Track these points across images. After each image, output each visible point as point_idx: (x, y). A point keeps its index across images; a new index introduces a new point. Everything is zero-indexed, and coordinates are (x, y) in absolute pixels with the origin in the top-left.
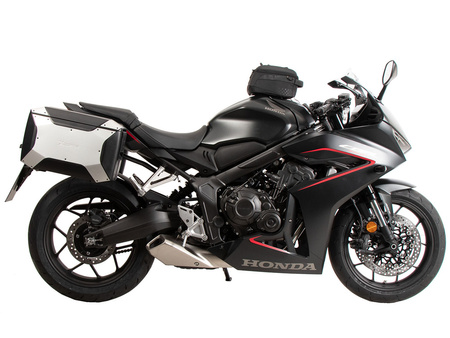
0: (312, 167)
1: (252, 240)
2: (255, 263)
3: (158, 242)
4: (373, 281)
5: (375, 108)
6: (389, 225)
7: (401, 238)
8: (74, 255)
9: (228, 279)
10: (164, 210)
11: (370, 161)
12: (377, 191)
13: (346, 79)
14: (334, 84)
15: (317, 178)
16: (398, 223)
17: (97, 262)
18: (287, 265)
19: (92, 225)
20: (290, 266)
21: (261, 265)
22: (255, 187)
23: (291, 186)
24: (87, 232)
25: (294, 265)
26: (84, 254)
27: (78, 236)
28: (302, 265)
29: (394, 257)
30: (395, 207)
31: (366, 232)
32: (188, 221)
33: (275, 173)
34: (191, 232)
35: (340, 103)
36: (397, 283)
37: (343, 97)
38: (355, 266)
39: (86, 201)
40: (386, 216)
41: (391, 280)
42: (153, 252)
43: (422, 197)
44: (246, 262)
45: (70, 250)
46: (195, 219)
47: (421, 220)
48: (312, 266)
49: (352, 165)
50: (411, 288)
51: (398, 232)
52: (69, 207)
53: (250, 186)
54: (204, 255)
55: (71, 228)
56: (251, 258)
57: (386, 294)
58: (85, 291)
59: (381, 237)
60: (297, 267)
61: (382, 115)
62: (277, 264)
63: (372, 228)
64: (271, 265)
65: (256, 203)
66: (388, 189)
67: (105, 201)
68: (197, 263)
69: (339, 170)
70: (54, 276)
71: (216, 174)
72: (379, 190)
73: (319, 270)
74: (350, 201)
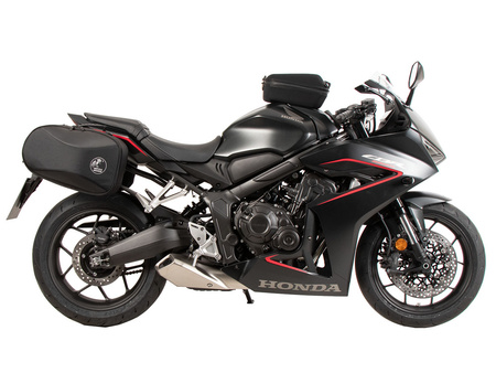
0: (334, 179)
1: (268, 259)
2: (272, 284)
3: (168, 262)
4: (405, 304)
5: (403, 115)
6: (420, 242)
7: (435, 257)
8: (80, 277)
9: (250, 301)
10: (174, 227)
11: (397, 172)
12: (406, 205)
13: (371, 83)
14: (360, 89)
15: (339, 191)
16: (431, 241)
17: (105, 284)
18: (308, 286)
19: (97, 244)
20: (311, 287)
21: (280, 286)
22: (271, 202)
23: (310, 200)
24: (93, 252)
25: (315, 286)
26: (91, 275)
27: (84, 256)
28: (324, 287)
29: (427, 277)
30: (428, 223)
31: (395, 250)
32: (199, 239)
33: (293, 187)
34: (202, 251)
35: (362, 109)
36: (432, 306)
37: (367, 103)
38: (384, 287)
39: (93, 219)
40: (417, 232)
41: (425, 302)
42: (163, 272)
43: (458, 211)
44: (263, 283)
45: (77, 271)
46: (208, 237)
47: (458, 237)
48: (336, 288)
49: (377, 177)
50: (447, 311)
51: (431, 250)
52: (76, 225)
53: (266, 201)
54: (218, 276)
55: (77, 247)
56: (268, 279)
57: (419, 317)
58: (92, 314)
59: (412, 256)
60: (319, 288)
61: (410, 121)
62: (297, 285)
63: (401, 245)
64: (291, 286)
65: (272, 219)
66: (419, 202)
67: (113, 218)
68: (210, 284)
69: (363, 182)
70: (60, 299)
71: (230, 188)
72: (409, 204)
73: (344, 292)
74: (376, 216)
